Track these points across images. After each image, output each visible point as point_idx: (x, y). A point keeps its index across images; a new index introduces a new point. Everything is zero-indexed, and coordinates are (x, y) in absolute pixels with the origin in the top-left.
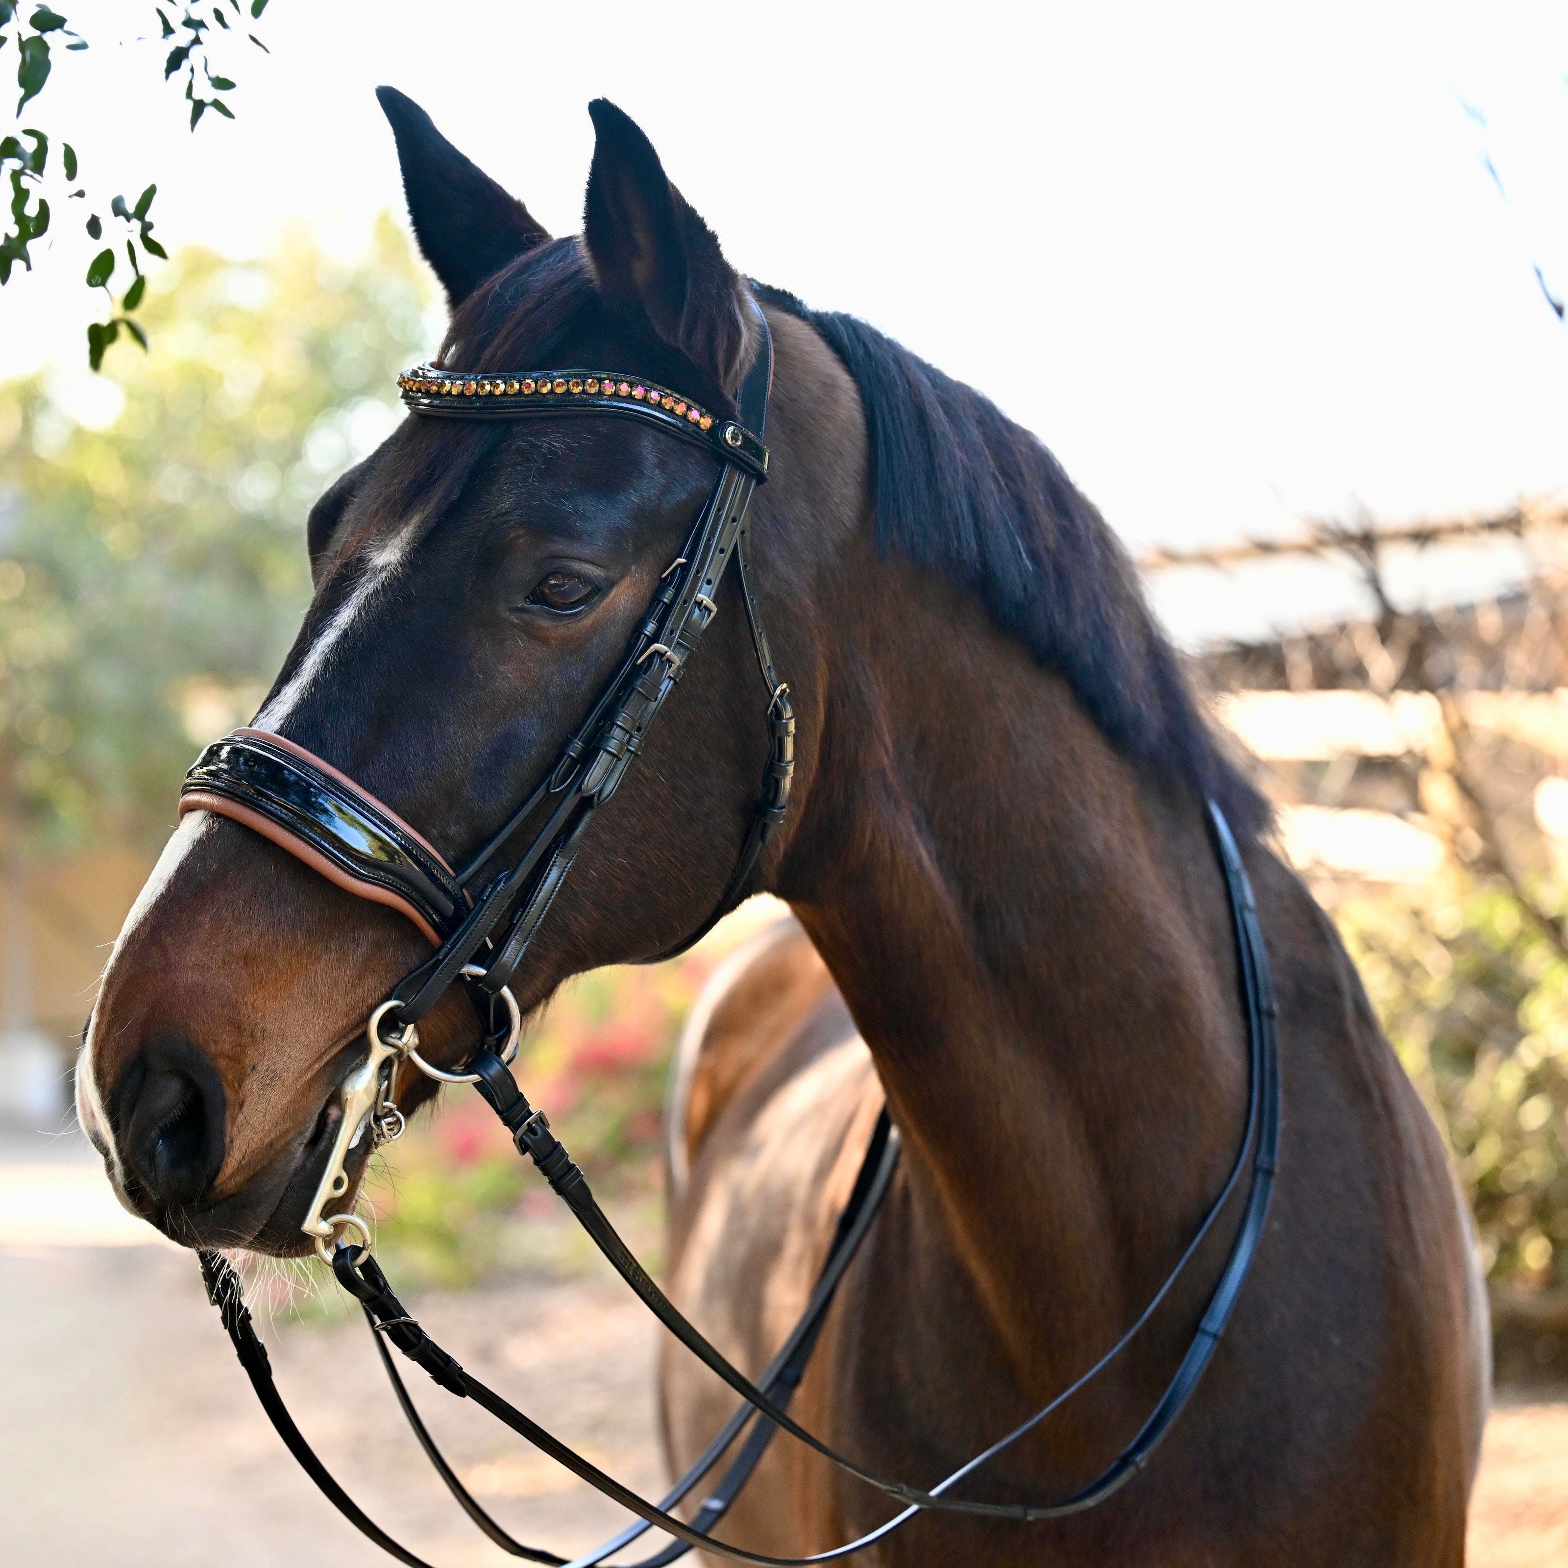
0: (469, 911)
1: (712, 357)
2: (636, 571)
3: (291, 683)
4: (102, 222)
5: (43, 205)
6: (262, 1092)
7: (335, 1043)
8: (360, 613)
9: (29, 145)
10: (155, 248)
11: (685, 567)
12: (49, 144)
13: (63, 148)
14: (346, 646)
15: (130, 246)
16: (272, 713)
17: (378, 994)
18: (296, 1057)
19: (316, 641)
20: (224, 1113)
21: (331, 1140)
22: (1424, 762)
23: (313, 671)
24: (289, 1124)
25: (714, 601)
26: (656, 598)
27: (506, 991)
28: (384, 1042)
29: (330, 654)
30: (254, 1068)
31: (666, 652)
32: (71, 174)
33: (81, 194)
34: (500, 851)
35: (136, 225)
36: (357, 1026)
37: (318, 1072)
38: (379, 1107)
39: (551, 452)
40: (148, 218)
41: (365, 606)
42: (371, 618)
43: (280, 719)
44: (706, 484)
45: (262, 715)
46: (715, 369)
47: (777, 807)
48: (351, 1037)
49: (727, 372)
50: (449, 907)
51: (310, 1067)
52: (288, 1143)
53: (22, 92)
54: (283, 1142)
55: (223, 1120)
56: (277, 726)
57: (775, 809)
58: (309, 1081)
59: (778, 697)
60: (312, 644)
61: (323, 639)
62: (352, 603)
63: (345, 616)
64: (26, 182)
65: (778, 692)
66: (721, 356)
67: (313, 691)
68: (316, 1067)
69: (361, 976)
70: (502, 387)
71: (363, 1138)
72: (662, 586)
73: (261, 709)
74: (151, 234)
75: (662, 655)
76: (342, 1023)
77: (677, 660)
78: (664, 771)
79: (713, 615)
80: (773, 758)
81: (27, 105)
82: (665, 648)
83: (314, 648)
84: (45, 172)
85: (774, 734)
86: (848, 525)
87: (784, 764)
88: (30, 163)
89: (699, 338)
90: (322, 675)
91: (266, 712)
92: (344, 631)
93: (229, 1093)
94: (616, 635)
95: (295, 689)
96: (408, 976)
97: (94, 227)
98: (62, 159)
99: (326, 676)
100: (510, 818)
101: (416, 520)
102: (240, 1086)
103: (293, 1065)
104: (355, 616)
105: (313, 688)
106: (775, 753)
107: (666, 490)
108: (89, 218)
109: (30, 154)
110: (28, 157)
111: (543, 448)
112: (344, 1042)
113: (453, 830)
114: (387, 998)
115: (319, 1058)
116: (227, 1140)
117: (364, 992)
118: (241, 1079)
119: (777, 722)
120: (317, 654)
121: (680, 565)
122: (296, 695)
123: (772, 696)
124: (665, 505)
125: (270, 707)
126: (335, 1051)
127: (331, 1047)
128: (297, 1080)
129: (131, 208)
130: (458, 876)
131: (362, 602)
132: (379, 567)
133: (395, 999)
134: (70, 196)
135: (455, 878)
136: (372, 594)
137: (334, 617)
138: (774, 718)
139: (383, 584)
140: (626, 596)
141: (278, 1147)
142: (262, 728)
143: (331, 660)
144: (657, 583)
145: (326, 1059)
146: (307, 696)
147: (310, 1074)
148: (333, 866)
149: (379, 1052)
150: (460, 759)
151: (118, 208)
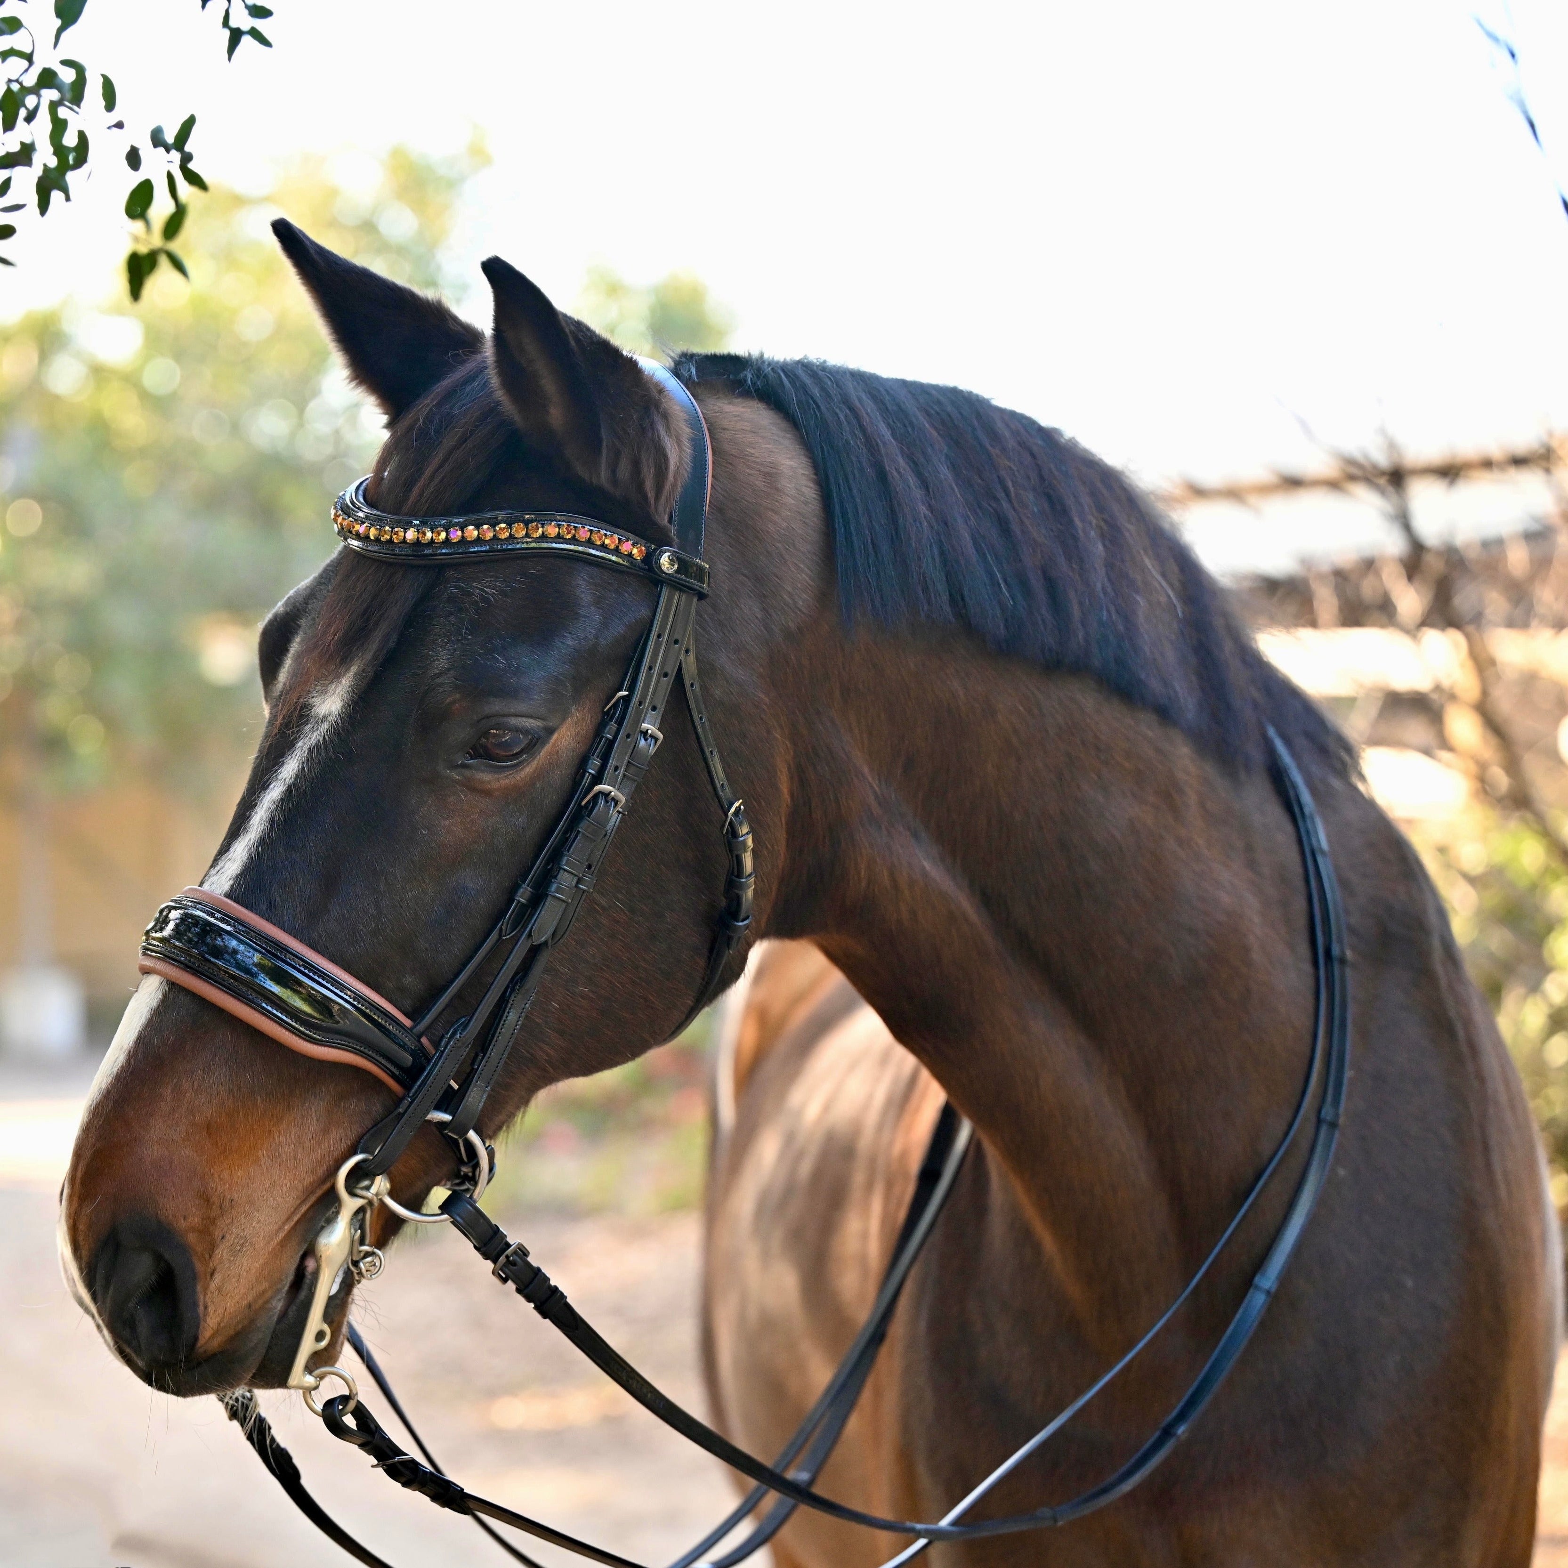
0: (429, 1061)
1: (640, 486)
2: (577, 710)
3: (240, 839)
4: (141, 153)
5: (82, 136)
6: (232, 1258)
7: (304, 1200)
8: (303, 768)
9: (67, 76)
10: (194, 179)
11: (627, 700)
12: (88, 75)
13: (102, 80)
14: (290, 804)
15: (170, 177)
16: (223, 870)
17: (343, 1146)
18: (266, 1221)
19: (262, 795)
20: (195, 1286)
21: (311, 1290)
22: (1452, 697)
23: (260, 829)
24: (265, 1285)
25: (659, 729)
26: (598, 732)
27: (472, 1135)
28: (352, 1194)
29: (276, 811)
30: (223, 1237)
31: (611, 792)
32: (110, 105)
33: (120, 125)
34: (459, 995)
35: (175, 156)
36: (323, 1181)
37: (289, 1232)
38: (355, 1251)
39: (485, 600)
40: (188, 148)
41: (308, 760)
42: (313, 775)
43: (230, 879)
44: (644, 612)
45: (213, 872)
46: (645, 497)
47: (741, 920)
48: (319, 1192)
49: (657, 497)
50: (408, 1059)
51: (280, 1229)
52: (267, 1302)
53: (58, 22)
54: (261, 1302)
55: (194, 1292)
56: (226, 887)
57: (738, 922)
58: (281, 1241)
59: (732, 815)
60: (259, 797)
61: (269, 794)
62: (296, 755)
63: (290, 769)
64: (63, 112)
65: (733, 810)
66: (649, 485)
67: (260, 851)
68: (287, 1227)
69: (325, 1131)
70: (429, 535)
71: (343, 1283)
72: (605, 719)
73: (213, 864)
74: (191, 166)
75: (606, 795)
76: (309, 1179)
77: (623, 799)
78: (620, 896)
79: (659, 743)
80: (733, 873)
81: (64, 35)
82: (610, 788)
83: (261, 801)
84: (82, 105)
85: (731, 851)
86: (804, 610)
87: (743, 880)
88: (68, 95)
89: (624, 470)
90: (268, 834)
91: (217, 868)
92: (288, 787)
93: (199, 1266)
94: (560, 777)
95: (244, 846)
96: (373, 1127)
97: (134, 159)
98: (100, 91)
99: (272, 835)
100: (464, 965)
101: (354, 669)
102: (210, 1257)
103: (263, 1229)
104: (298, 771)
105: (260, 848)
106: (733, 868)
107: (605, 624)
108: (129, 149)
109: (69, 84)
110: (67, 88)
111: (475, 595)
112: (313, 1199)
113: (408, 980)
114: (353, 1152)
115: (289, 1218)
116: (201, 1309)
117: (329, 1146)
118: (212, 1248)
119: (734, 840)
120: (264, 809)
121: (623, 697)
122: (244, 854)
123: (727, 816)
124: (603, 642)
125: (221, 864)
126: (304, 1208)
127: (300, 1205)
128: (268, 1243)
129: (170, 138)
130: (415, 1026)
131: (305, 755)
132: (321, 716)
133: (361, 1152)
134: (109, 128)
135: (411, 1029)
136: (314, 747)
137: (279, 769)
138: (730, 836)
139: (324, 738)
140: (568, 736)
141: (256, 1307)
142: (213, 886)
143: (277, 818)
144: (600, 716)
145: (296, 1218)
146: (255, 856)
147: (281, 1235)
148: (287, 1033)
149: (350, 1205)
150: (409, 913)
151: (157, 139)
